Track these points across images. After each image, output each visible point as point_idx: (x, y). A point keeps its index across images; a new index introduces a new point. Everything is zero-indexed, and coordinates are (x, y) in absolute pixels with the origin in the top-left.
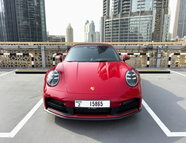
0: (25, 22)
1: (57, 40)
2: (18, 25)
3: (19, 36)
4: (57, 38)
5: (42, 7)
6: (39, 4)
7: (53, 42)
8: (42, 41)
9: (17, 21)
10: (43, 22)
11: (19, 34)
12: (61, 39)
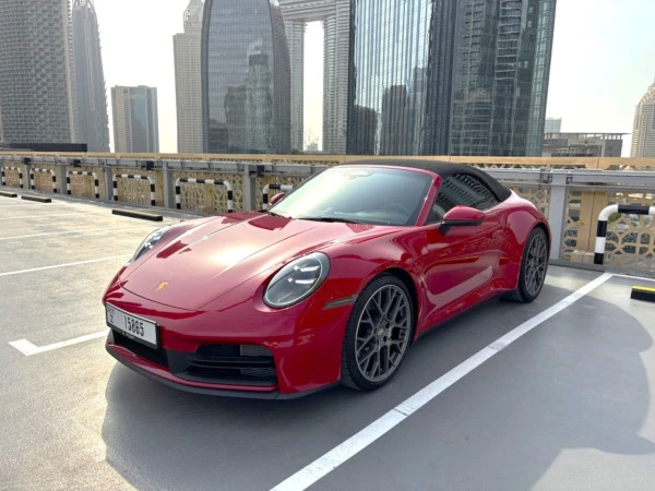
0: (480, 94)
1: (585, 149)
2: (454, 101)
3: (451, 138)
4: (586, 142)
5: (542, 35)
6: (535, 25)
7: (567, 155)
8: (523, 154)
9: (455, 89)
10: (537, 88)
11: (452, 131)
12: (604, 145)
